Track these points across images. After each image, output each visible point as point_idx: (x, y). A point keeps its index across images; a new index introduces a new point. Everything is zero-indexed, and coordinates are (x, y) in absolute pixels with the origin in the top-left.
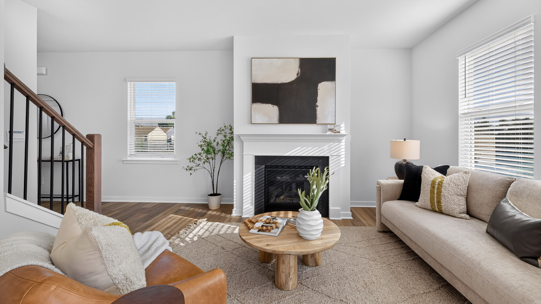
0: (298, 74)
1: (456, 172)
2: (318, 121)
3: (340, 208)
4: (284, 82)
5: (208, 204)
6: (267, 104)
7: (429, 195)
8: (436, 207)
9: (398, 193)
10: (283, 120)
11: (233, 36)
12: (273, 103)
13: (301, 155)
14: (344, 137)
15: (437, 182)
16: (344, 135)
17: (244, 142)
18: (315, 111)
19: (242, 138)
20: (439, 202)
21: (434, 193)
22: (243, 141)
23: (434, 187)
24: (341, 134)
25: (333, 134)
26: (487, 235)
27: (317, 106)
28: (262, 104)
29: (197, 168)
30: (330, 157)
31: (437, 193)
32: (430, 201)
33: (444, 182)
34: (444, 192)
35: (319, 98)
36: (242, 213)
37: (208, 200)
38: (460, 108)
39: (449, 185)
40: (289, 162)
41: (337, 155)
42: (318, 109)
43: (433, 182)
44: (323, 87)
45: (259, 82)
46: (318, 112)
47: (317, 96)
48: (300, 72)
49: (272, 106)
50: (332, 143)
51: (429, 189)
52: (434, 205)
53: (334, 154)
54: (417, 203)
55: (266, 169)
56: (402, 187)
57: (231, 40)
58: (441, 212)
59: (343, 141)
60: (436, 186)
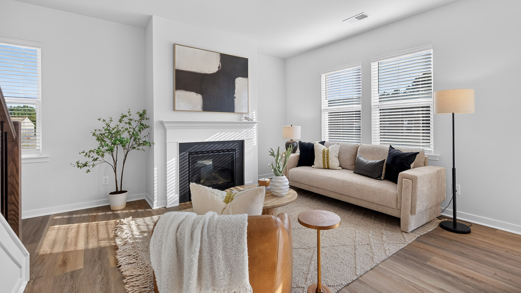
0: (219, 67)
1: (333, 144)
2: (236, 111)
3: (252, 182)
4: (207, 73)
5: (109, 205)
6: (191, 92)
7: (322, 160)
8: (326, 166)
9: (296, 162)
10: (207, 108)
11: (152, 15)
12: (197, 92)
13: (219, 140)
14: (255, 125)
15: (326, 150)
16: (255, 123)
17: (167, 130)
18: (233, 101)
19: (165, 125)
20: (328, 162)
21: (325, 158)
22: (166, 128)
23: (324, 154)
24: (254, 122)
25: (248, 121)
26: (354, 174)
27: (235, 98)
28: (186, 91)
29: (96, 162)
30: (245, 141)
31: (327, 157)
32: (323, 163)
33: (329, 150)
34: (330, 156)
35: (236, 91)
36: (166, 204)
37: (108, 201)
38: (322, 106)
39: (332, 151)
40: (208, 147)
41: (248, 138)
42: (236, 100)
43: (324, 151)
44: (239, 81)
45: (183, 70)
46: (235, 103)
47: (235, 89)
48: (220, 65)
49: (196, 94)
50: (248, 129)
51: (322, 156)
52: (325, 165)
53: (250, 138)
54: (313, 166)
55: (190, 155)
56: (299, 157)
57: (149, 19)
58: (328, 168)
59: (255, 127)
60: (326, 153)
